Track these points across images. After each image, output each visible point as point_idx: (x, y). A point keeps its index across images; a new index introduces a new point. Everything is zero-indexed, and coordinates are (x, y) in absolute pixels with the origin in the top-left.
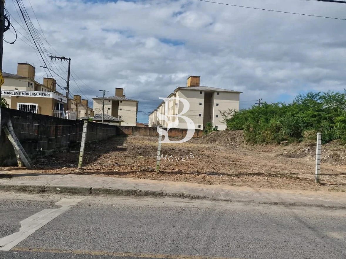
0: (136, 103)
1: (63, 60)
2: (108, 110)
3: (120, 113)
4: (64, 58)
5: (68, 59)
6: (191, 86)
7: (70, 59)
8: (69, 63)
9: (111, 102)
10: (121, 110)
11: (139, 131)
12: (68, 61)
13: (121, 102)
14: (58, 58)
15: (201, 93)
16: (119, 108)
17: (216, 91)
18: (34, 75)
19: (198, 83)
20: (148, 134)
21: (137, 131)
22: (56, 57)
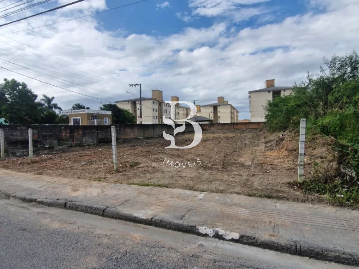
0: (230, 106)
1: (137, 86)
2: (210, 113)
3: (219, 114)
4: (137, 84)
5: (139, 85)
6: (267, 87)
7: (140, 85)
8: (140, 87)
9: (212, 107)
10: (219, 112)
11: (213, 127)
12: (139, 86)
13: (219, 106)
14: (134, 85)
15: (269, 92)
16: (218, 111)
17: (283, 90)
18: (162, 96)
19: (273, 84)
20: (220, 128)
21: (212, 126)
22: (133, 85)
